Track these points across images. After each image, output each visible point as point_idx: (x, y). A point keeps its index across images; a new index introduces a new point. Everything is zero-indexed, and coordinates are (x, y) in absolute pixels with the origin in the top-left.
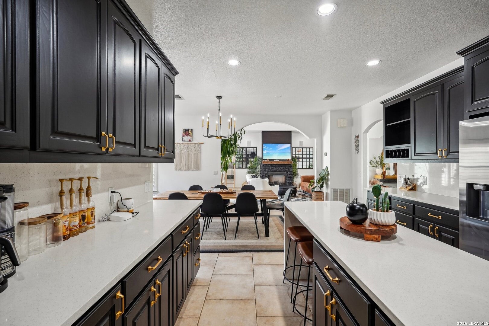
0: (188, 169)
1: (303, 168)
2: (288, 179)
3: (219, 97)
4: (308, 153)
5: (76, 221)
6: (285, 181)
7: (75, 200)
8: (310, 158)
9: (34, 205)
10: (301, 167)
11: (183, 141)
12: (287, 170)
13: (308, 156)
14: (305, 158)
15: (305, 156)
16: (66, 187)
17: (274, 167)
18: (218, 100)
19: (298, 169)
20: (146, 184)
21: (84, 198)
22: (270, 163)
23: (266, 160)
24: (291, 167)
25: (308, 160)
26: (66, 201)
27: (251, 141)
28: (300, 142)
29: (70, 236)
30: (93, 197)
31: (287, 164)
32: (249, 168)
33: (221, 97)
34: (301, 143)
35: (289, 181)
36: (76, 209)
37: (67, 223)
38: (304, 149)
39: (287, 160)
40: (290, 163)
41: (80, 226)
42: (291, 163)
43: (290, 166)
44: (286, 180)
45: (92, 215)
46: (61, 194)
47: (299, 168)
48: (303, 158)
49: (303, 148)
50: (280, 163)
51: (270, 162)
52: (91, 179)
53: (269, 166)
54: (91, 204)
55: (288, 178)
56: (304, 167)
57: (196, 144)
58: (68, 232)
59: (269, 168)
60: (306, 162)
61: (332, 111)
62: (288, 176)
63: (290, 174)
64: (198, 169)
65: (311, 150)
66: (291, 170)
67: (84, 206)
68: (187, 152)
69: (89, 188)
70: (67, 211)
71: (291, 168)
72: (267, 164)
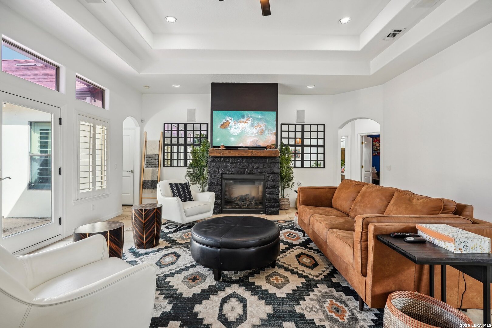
1: (303, 166)
2: (269, 190)
4: (314, 135)
6: (263, 196)
8: (317, 146)
10: (299, 164)
12: (267, 170)
13: (314, 142)
14: (307, 146)
15: (307, 142)
17: (236, 163)
19: (294, 170)
22: (227, 153)
23: (219, 147)
24: (276, 163)
25: (314, 150)
27: (195, 110)
28: (298, 112)
31: (266, 158)
32: (191, 166)
34: (300, 114)
35: (271, 196)
38: (307, 128)
39: (265, 148)
40: (273, 155)
42: (275, 153)
43: (273, 160)
44: (264, 192)
47: (295, 167)
48: (303, 146)
49: (303, 126)
50: (249, 155)
51: (227, 151)
53: (225, 162)
55: (269, 188)
56: (307, 164)
59: (227, 166)
60: (310, 154)
62: (270, 184)
63: (273, 181)
65: (321, 128)
66: (277, 170)
71: (277, 165)
72: (220, 157)
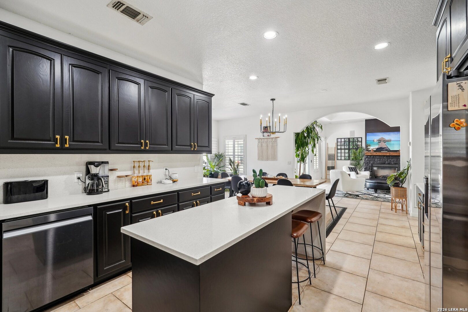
0: (267, 159)
3: (273, 100)
5: (140, 180)
7: (141, 172)
9: (121, 171)
11: (263, 136)
16: (137, 165)
17: (380, 159)
18: (272, 101)
20: (195, 167)
21: (146, 171)
22: (375, 154)
23: (371, 151)
26: (136, 172)
27: (354, 131)
29: (137, 186)
30: (151, 171)
31: (398, 156)
32: (353, 160)
33: (275, 99)
36: (140, 175)
37: (135, 180)
41: (143, 183)
45: (150, 178)
46: (134, 167)
50: (388, 155)
52: (150, 162)
53: (374, 158)
54: (150, 174)
57: (273, 138)
58: (136, 184)
59: (375, 160)
61: (414, 92)
64: (275, 159)
67: (145, 174)
68: (266, 145)
69: (149, 166)
70: (136, 175)
72: (371, 156)
